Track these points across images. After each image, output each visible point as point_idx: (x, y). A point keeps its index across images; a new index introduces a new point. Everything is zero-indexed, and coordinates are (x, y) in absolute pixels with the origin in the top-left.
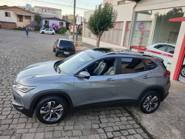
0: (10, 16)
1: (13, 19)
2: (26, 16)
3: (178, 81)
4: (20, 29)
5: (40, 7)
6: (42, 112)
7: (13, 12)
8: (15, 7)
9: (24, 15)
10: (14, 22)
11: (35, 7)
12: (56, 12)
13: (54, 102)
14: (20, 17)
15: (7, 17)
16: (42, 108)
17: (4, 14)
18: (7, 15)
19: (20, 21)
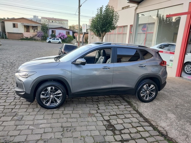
0: (17, 27)
2: (33, 27)
3: (180, 78)
4: (27, 39)
5: (47, 18)
6: (42, 96)
7: (20, 23)
8: (23, 18)
9: (30, 25)
10: (21, 32)
11: (42, 18)
12: (62, 22)
13: (53, 87)
14: (27, 28)
15: (15, 28)
16: (42, 93)
17: (12, 26)
18: (14, 26)
19: (27, 31)
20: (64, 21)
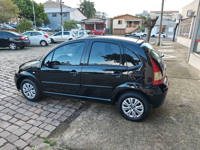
0: (122, 24)
1: (124, 25)
5: (155, 12)
7: (124, 20)
8: (127, 15)
9: (133, 21)
10: (124, 28)
11: (151, 12)
14: (130, 23)
17: (118, 22)
18: (120, 22)
19: (129, 27)
20: (173, 13)
